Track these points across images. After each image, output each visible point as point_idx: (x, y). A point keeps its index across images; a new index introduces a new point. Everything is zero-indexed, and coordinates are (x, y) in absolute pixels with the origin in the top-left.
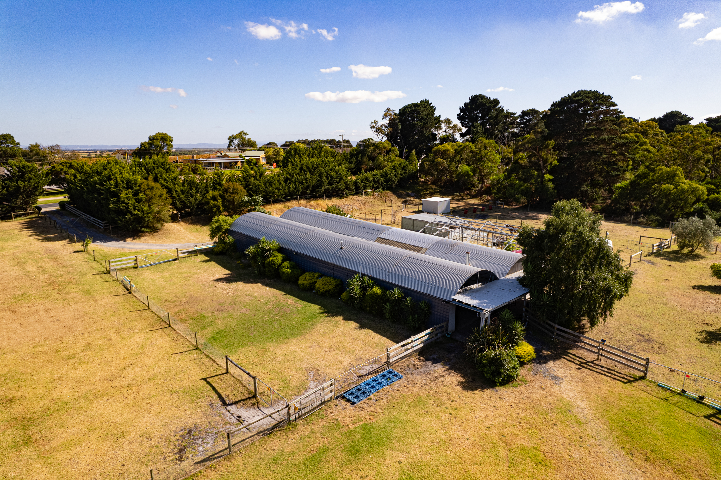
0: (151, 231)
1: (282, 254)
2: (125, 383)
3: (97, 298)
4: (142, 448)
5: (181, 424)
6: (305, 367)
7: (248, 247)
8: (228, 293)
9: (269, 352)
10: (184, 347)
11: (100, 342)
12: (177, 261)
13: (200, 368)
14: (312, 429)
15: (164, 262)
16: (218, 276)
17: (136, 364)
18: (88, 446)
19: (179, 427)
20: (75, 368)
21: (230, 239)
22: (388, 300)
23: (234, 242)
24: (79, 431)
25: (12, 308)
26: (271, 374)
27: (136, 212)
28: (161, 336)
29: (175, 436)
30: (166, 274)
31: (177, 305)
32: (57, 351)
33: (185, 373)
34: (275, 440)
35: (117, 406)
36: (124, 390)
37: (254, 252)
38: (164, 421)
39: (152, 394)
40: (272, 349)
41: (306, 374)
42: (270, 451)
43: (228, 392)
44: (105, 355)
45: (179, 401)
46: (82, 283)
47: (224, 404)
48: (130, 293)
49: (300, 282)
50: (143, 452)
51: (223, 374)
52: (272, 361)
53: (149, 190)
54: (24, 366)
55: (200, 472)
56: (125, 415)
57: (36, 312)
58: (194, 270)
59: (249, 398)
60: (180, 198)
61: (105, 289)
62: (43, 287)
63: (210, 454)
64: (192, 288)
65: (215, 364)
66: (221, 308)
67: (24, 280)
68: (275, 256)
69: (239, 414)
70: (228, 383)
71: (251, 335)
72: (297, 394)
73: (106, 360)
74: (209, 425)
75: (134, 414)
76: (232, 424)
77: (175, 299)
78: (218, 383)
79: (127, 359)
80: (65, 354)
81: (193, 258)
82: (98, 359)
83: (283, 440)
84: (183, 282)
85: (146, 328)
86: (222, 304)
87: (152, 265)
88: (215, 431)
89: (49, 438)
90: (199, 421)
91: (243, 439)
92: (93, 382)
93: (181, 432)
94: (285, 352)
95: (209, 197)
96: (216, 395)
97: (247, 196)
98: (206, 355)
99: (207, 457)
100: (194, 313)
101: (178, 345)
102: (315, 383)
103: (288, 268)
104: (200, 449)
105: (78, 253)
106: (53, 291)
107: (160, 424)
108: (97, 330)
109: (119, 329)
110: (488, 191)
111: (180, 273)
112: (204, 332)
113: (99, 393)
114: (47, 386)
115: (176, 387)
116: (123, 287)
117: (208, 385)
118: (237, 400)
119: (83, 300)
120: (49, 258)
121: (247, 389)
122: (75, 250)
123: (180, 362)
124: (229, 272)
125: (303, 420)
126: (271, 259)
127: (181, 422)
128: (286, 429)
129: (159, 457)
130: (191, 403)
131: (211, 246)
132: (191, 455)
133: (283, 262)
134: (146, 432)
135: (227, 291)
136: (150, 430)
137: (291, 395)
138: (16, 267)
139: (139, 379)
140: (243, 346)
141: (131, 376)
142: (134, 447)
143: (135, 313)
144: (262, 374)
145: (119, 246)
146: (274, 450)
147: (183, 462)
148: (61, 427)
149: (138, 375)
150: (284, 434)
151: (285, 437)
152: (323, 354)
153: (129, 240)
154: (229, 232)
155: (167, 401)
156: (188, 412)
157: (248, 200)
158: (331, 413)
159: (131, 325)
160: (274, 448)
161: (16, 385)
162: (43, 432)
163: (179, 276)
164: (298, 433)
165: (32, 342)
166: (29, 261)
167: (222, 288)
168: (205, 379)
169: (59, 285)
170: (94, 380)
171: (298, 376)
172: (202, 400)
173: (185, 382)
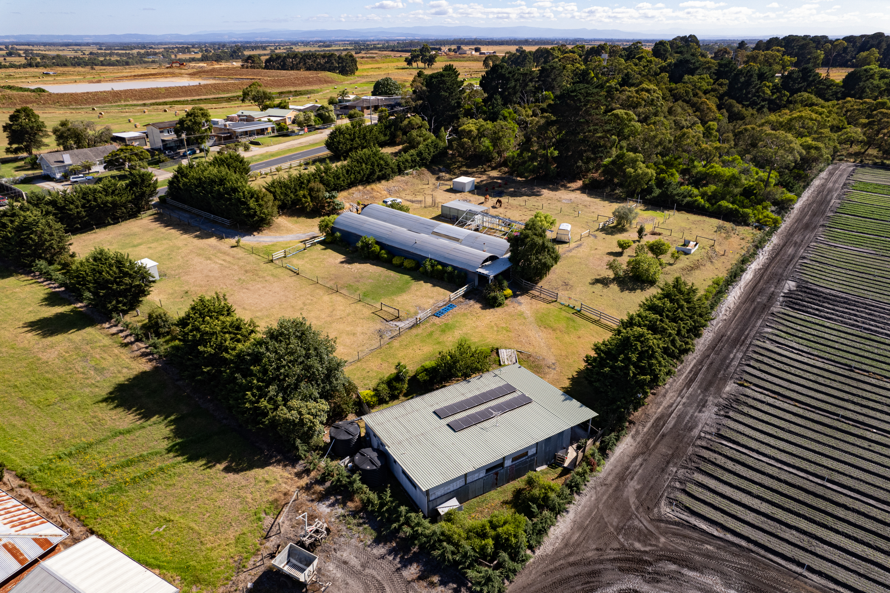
1: (379, 245)
2: (338, 317)
3: (282, 278)
4: (365, 336)
7: (358, 241)
8: (354, 271)
10: (352, 301)
11: (309, 302)
12: (306, 250)
14: (427, 326)
15: (299, 252)
16: (340, 260)
17: (336, 309)
18: (345, 337)
19: (374, 329)
20: (309, 313)
21: (339, 235)
22: (446, 272)
24: (337, 334)
28: (336, 297)
30: (307, 260)
31: (331, 280)
32: (293, 307)
33: (362, 311)
35: (343, 325)
36: (340, 320)
37: (361, 245)
39: (354, 320)
40: (395, 299)
41: (415, 307)
43: (386, 317)
45: (368, 322)
46: (264, 269)
47: (387, 321)
48: (298, 274)
49: (394, 262)
51: (380, 310)
56: (349, 328)
57: (259, 289)
58: (321, 256)
59: (396, 318)
61: (281, 273)
62: (244, 274)
63: (392, 336)
64: (330, 269)
65: (374, 307)
66: (357, 280)
68: (375, 247)
69: (395, 324)
70: (384, 314)
71: (382, 293)
73: (320, 309)
74: (386, 328)
75: (353, 327)
76: (394, 327)
78: (380, 314)
79: (329, 308)
80: (297, 308)
81: (314, 247)
85: (326, 293)
86: (355, 277)
87: (293, 254)
88: (389, 330)
93: (377, 331)
94: (402, 300)
96: (381, 318)
97: (326, 192)
98: (366, 303)
101: (348, 300)
103: (384, 254)
104: (387, 335)
105: (235, 248)
106: (254, 276)
107: (366, 329)
109: (312, 295)
110: (504, 164)
111: (315, 258)
113: (330, 322)
115: (362, 317)
116: (290, 271)
117: (376, 315)
118: (391, 319)
119: (275, 280)
122: (230, 245)
123: (356, 307)
124: (344, 256)
125: (422, 323)
126: (373, 249)
128: (417, 326)
129: (374, 339)
130: (373, 322)
131: (323, 238)
133: (380, 251)
134: (363, 332)
139: (343, 315)
140: (381, 298)
141: (338, 314)
143: (312, 286)
151: (417, 329)
152: (420, 299)
153: (256, 234)
154: (334, 228)
155: (363, 322)
156: (374, 325)
157: (329, 196)
158: (432, 321)
159: (316, 292)
160: (415, 333)
164: (421, 328)
165: (276, 303)
167: (349, 268)
168: (373, 313)
169: (252, 272)
171: (412, 308)
172: (377, 320)
173: (365, 315)
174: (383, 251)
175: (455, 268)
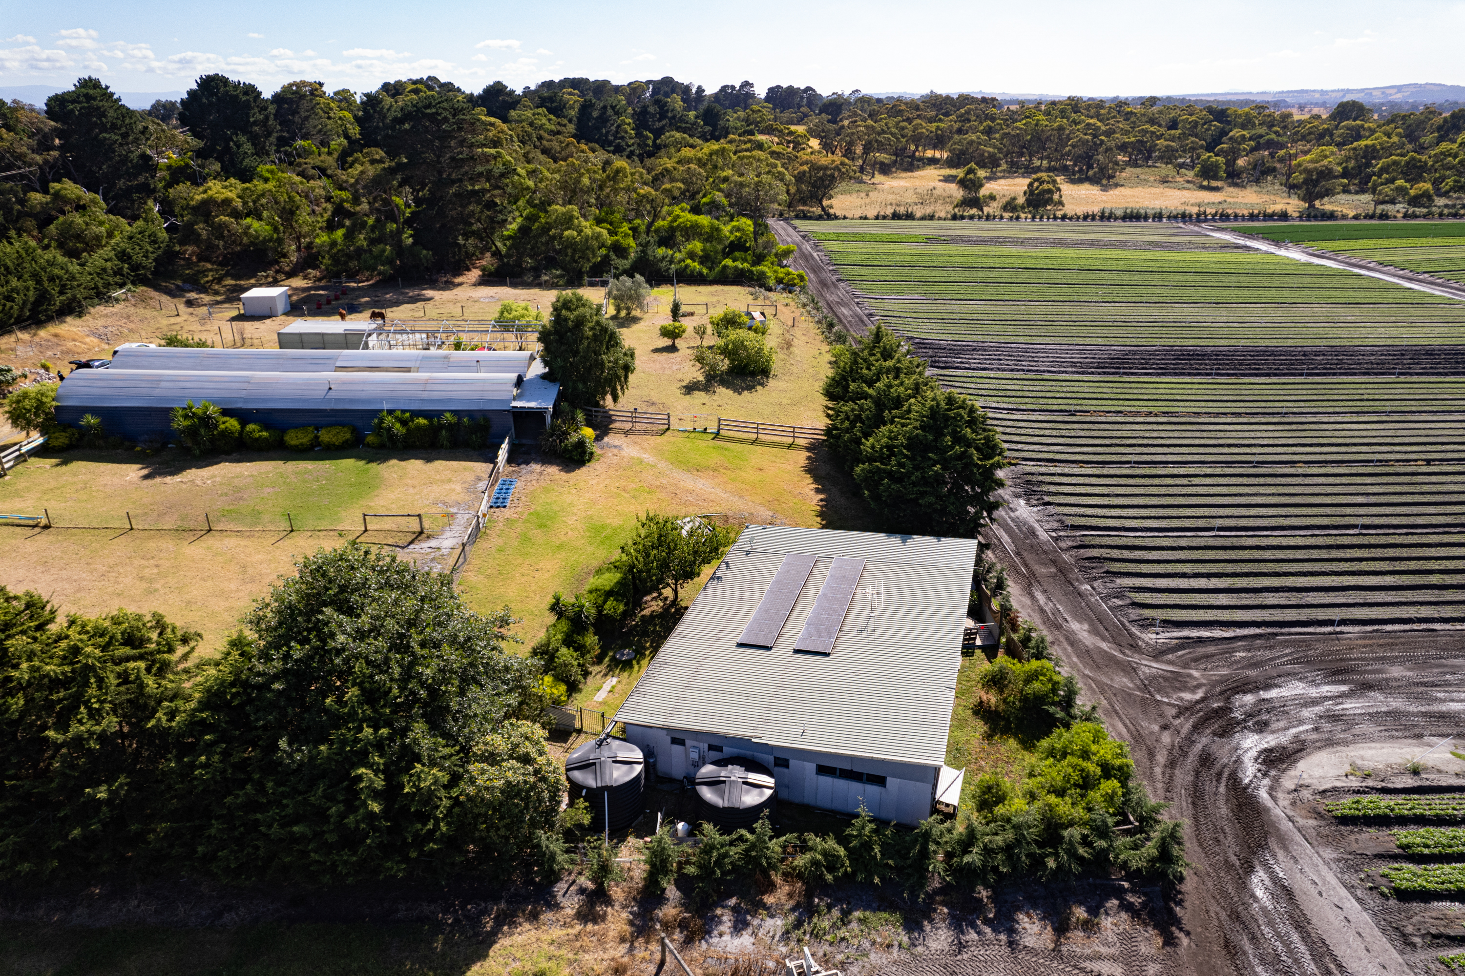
6: (427, 503)
10: (273, 536)
11: (152, 571)
12: (8, 477)
16: (135, 474)
17: (249, 564)
21: (91, 419)
22: (442, 427)
28: (220, 540)
31: (161, 515)
32: (118, 594)
40: (372, 504)
43: (392, 540)
44: (190, 575)
48: (47, 527)
49: (292, 443)
51: (363, 533)
52: (389, 510)
64: (131, 496)
68: (224, 422)
70: (381, 536)
71: (326, 503)
73: (202, 576)
77: (138, 511)
78: (372, 540)
79: (226, 566)
80: (135, 592)
85: (179, 542)
94: (390, 501)
98: (314, 530)
100: (209, 512)
101: (260, 537)
103: (258, 431)
108: (112, 567)
123: (298, 544)
126: (222, 427)
133: (243, 427)
135: (197, 481)
141: (266, 572)
143: (121, 538)
159: (149, 548)
167: (180, 482)
174: (251, 427)
175: (454, 412)
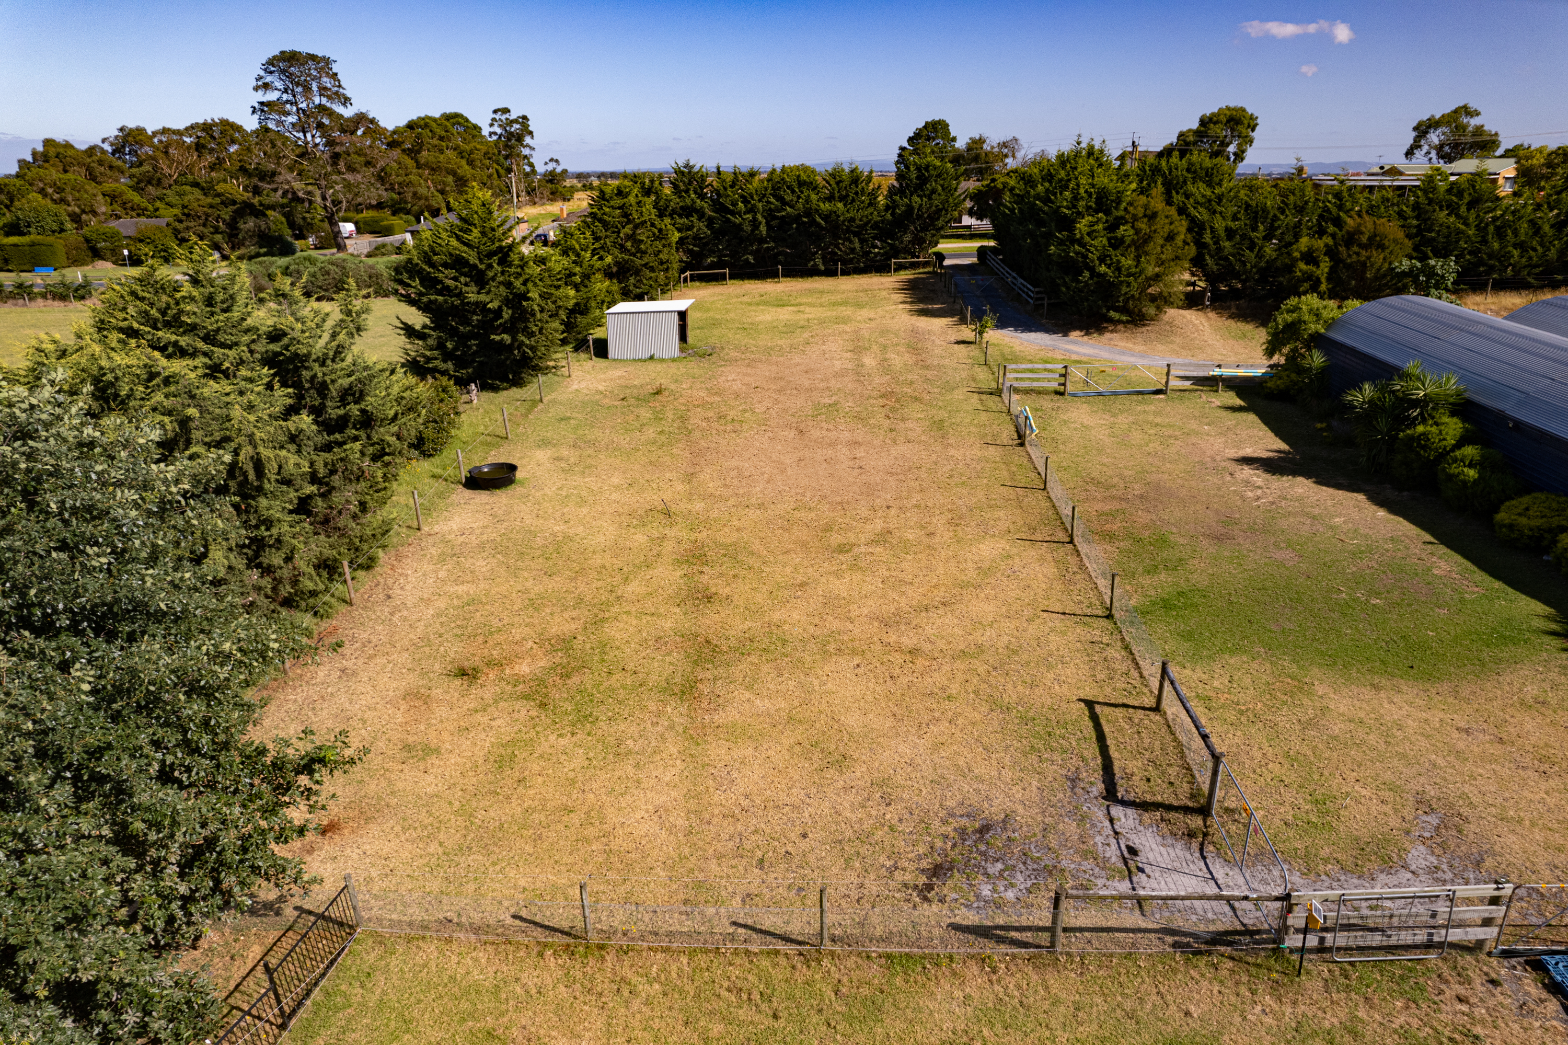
0: (1128, 322)
1: (1464, 421)
2: (908, 641)
3: (952, 441)
4: (861, 814)
5: (974, 799)
6: (1414, 786)
7: (1357, 385)
8: (1258, 498)
9: (1309, 694)
10: (1081, 602)
11: (909, 535)
12: (1162, 396)
13: (1093, 669)
14: (1354, 1018)
15: (1129, 393)
16: (1249, 452)
17: (955, 607)
18: (769, 753)
19: (967, 802)
20: (838, 575)
21: (1317, 359)
23: (1324, 370)
24: (772, 712)
25: (802, 426)
26: (1287, 765)
27: (1103, 268)
28: (1041, 559)
29: (945, 822)
30: (1123, 420)
31: (1112, 498)
32: (828, 529)
33: (1050, 667)
34: (1205, 984)
35: (867, 688)
36: (898, 658)
37: (1370, 402)
38: (939, 771)
39: (949, 692)
40: (1320, 689)
41: (1408, 812)
42: (1173, 1008)
43: (1134, 766)
44: (904, 565)
45: (999, 736)
46: (940, 404)
47: (1111, 794)
48: (1022, 445)
49: (1502, 516)
50: (856, 826)
51: (1144, 708)
52: (1306, 725)
53: (1145, 220)
54: (762, 539)
55: (951, 959)
56: (871, 716)
57: (832, 444)
58: (1193, 425)
59: (1186, 810)
60: (1220, 249)
61: (976, 426)
62: (870, 397)
63: (1001, 921)
64: (1168, 465)
65: (1136, 674)
66: (1223, 531)
67: (847, 379)
68: (1437, 424)
69: (1136, 841)
70: (1147, 741)
71: (1273, 628)
72: (1350, 864)
73: (901, 576)
74: (1040, 836)
75: (889, 723)
76: (1103, 863)
77: (1115, 480)
78: (1121, 730)
79: (943, 588)
80: (836, 539)
81: (1204, 396)
82: (889, 569)
83: (1233, 999)
84: (1154, 446)
85: (1019, 531)
86: (1230, 521)
87: (1100, 394)
88: (1048, 861)
89: (721, 700)
90: (1021, 810)
91: (1109, 924)
92: (852, 615)
93: (964, 821)
94: (1362, 714)
95: (1296, 254)
96: (1099, 761)
97: (1411, 258)
98: (1123, 640)
99: (989, 924)
100: (1146, 527)
101: (1069, 592)
102: (1433, 859)
103: (1470, 466)
104: (986, 891)
105: (962, 346)
106: (881, 409)
107: (929, 773)
108: (917, 506)
109: (960, 518)
111: (1157, 425)
112: (1146, 581)
113: (850, 645)
114: (775, 593)
115: (1011, 696)
116: (1014, 429)
117: (1091, 724)
118: (1149, 798)
119: (923, 438)
120: (909, 346)
121: (1192, 780)
122: (960, 339)
123: (1052, 637)
124: (1284, 446)
125: (1331, 966)
126: (1420, 429)
127: (977, 791)
128: (1259, 966)
129: (881, 860)
130: (1025, 754)
131: (1259, 372)
132: (954, 895)
133: (1459, 445)
134: (889, 778)
135: (1259, 492)
136: (899, 779)
137: (1326, 861)
138: (849, 355)
139: (941, 644)
140: (1233, 652)
141: (929, 631)
142: (847, 805)
143: (1011, 490)
144: (1258, 755)
145: (1049, 343)
146: (1187, 1014)
147: (926, 905)
148: (749, 688)
149: (944, 634)
150: (1245, 979)
151: (1243, 990)
152: (1505, 772)
153: (1075, 335)
154: (1317, 341)
155: (974, 724)
156: (1007, 774)
157: (1412, 267)
158: (1460, 1000)
159: (989, 515)
160: (1192, 1008)
161: (732, 573)
162: (719, 683)
163: (1152, 432)
164: (1295, 1003)
165: (799, 497)
166: (875, 348)
167: (1247, 482)
168: (1090, 704)
169: (898, 401)
170: (857, 613)
171: (1375, 807)
172: (1057, 757)
173: (1038, 691)
